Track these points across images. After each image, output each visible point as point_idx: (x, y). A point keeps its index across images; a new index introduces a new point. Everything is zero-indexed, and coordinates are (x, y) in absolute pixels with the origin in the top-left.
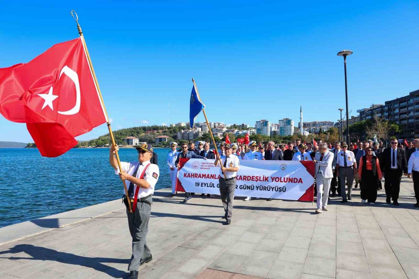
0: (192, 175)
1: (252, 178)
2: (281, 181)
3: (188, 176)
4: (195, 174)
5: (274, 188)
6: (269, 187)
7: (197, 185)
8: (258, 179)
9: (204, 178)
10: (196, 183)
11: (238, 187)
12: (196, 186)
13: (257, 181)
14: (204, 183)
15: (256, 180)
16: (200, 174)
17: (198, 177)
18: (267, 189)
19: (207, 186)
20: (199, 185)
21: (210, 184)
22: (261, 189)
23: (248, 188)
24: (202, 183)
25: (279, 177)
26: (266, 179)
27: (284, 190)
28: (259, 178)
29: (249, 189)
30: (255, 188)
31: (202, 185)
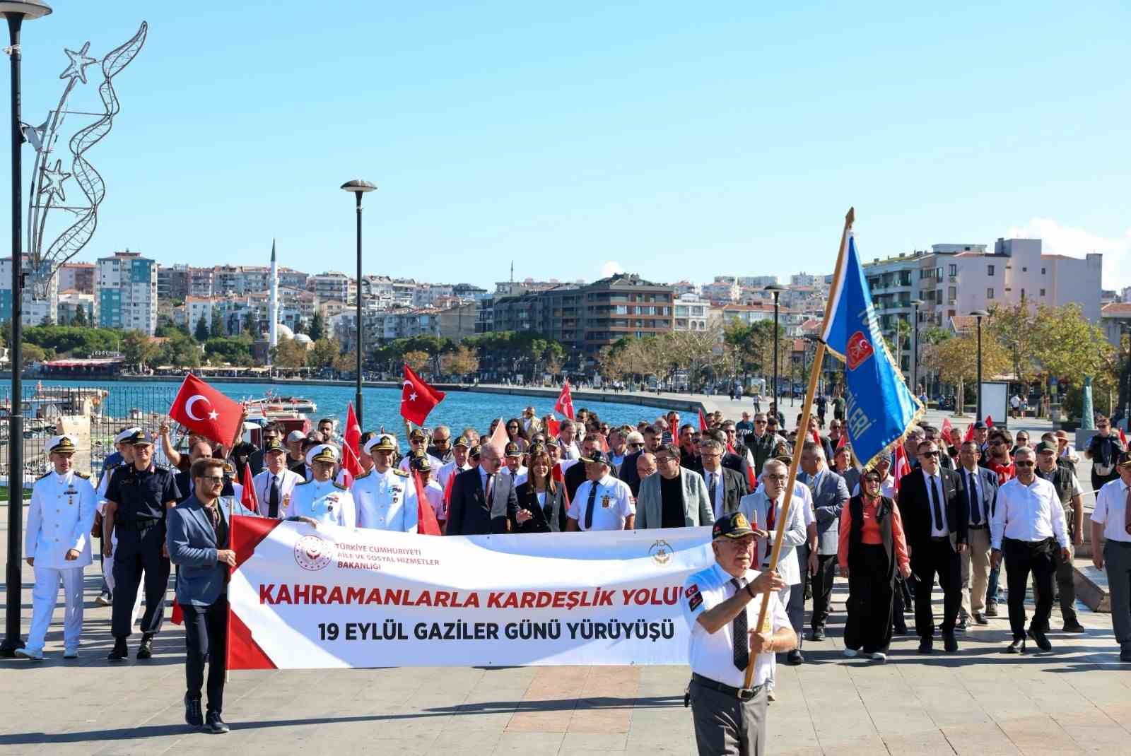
0: (297, 594)
1: (557, 598)
2: (654, 602)
3: (280, 599)
4: (315, 588)
5: (634, 628)
6: (614, 625)
7: (327, 635)
8: (575, 598)
9: (354, 602)
10: (322, 626)
11: (501, 633)
12: (323, 638)
13: (570, 606)
14: (361, 625)
15: (568, 605)
16: (337, 590)
17: (330, 602)
18: (607, 634)
19: (375, 637)
20: (337, 632)
21: (385, 626)
22: (587, 633)
23: (539, 635)
24: (348, 626)
25: (649, 589)
26: (604, 597)
27: (668, 633)
28: (579, 598)
29: (544, 637)
30: (565, 631)
31: (351, 635)
